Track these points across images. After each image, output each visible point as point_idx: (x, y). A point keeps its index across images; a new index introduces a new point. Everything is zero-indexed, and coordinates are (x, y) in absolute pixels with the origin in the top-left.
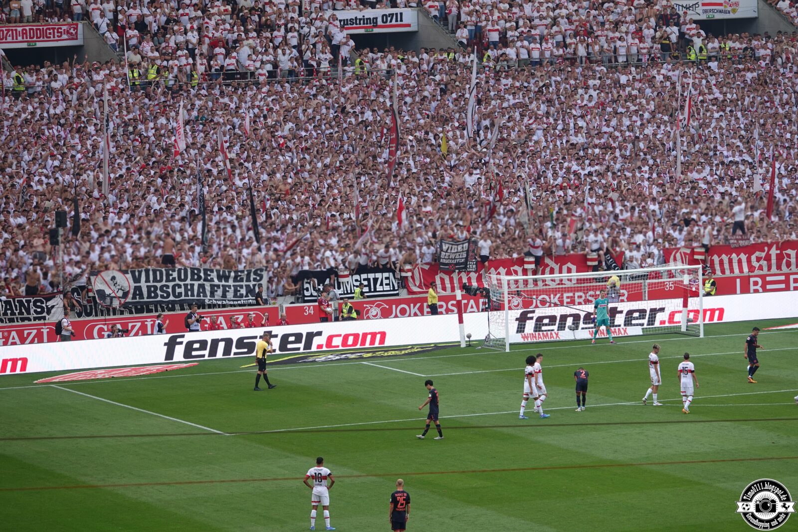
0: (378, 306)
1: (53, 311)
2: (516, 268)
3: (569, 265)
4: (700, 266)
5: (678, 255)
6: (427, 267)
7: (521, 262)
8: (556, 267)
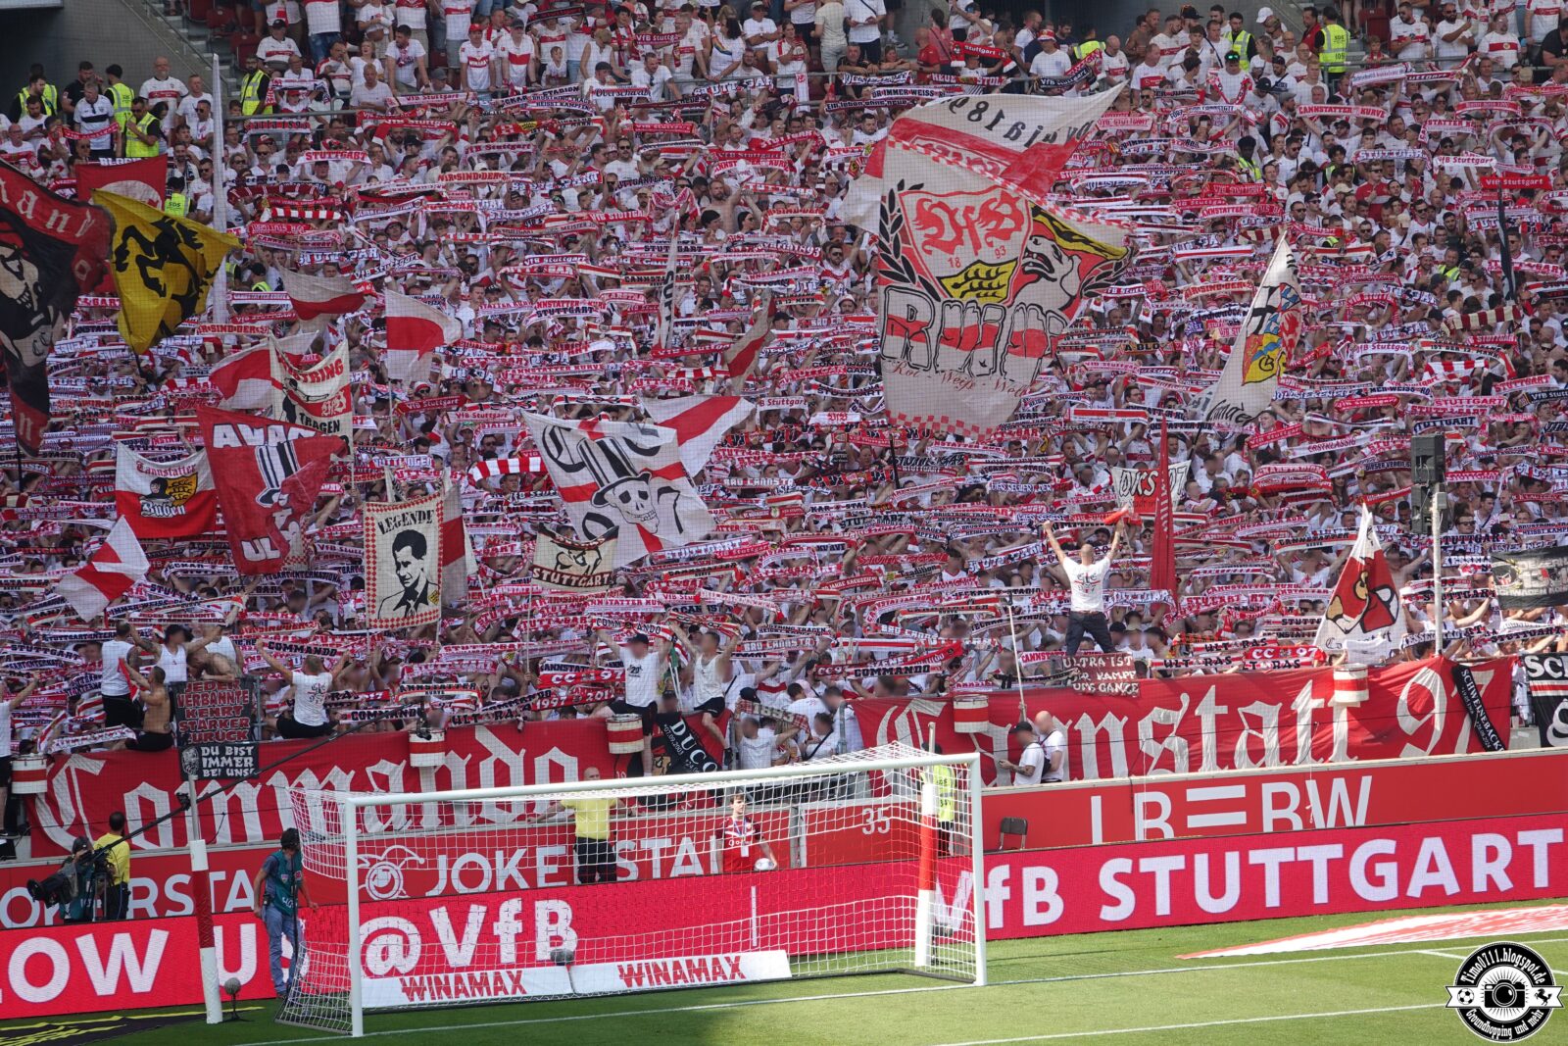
2: (385, 767)
3: (556, 754)
4: (976, 756)
5: (902, 723)
6: (95, 767)
7: (401, 750)
8: (515, 762)
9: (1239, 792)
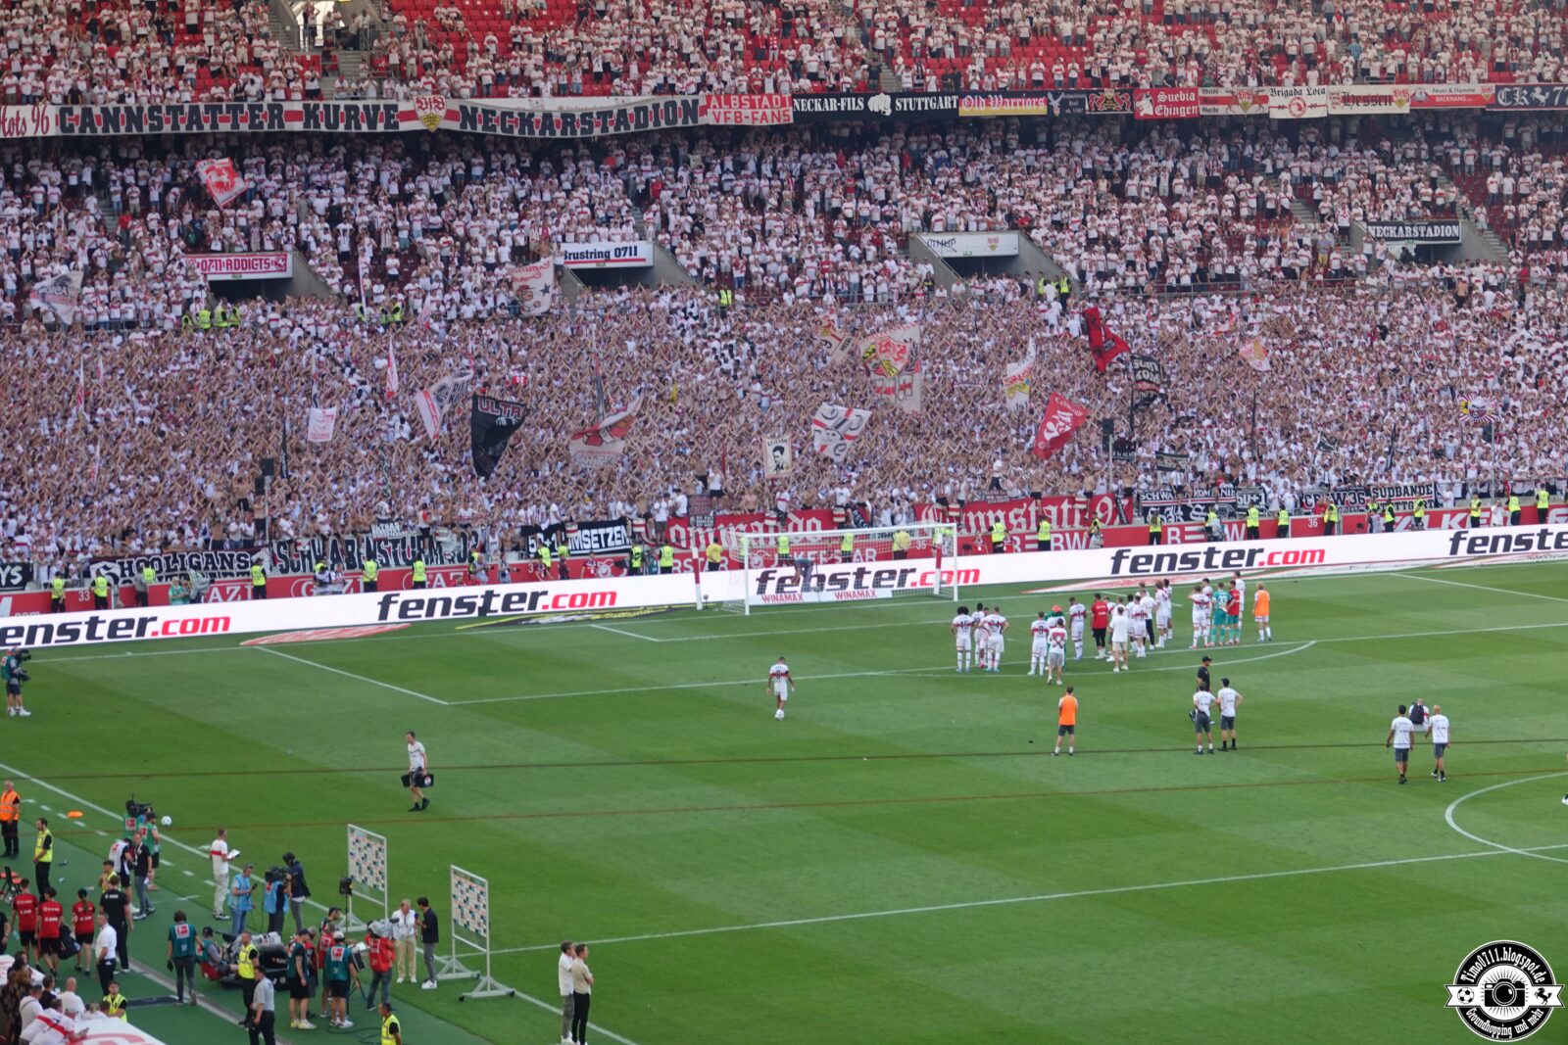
0: (609, 563)
2: (757, 525)
3: (814, 521)
4: (955, 524)
5: (931, 513)
7: (761, 517)
8: (800, 524)
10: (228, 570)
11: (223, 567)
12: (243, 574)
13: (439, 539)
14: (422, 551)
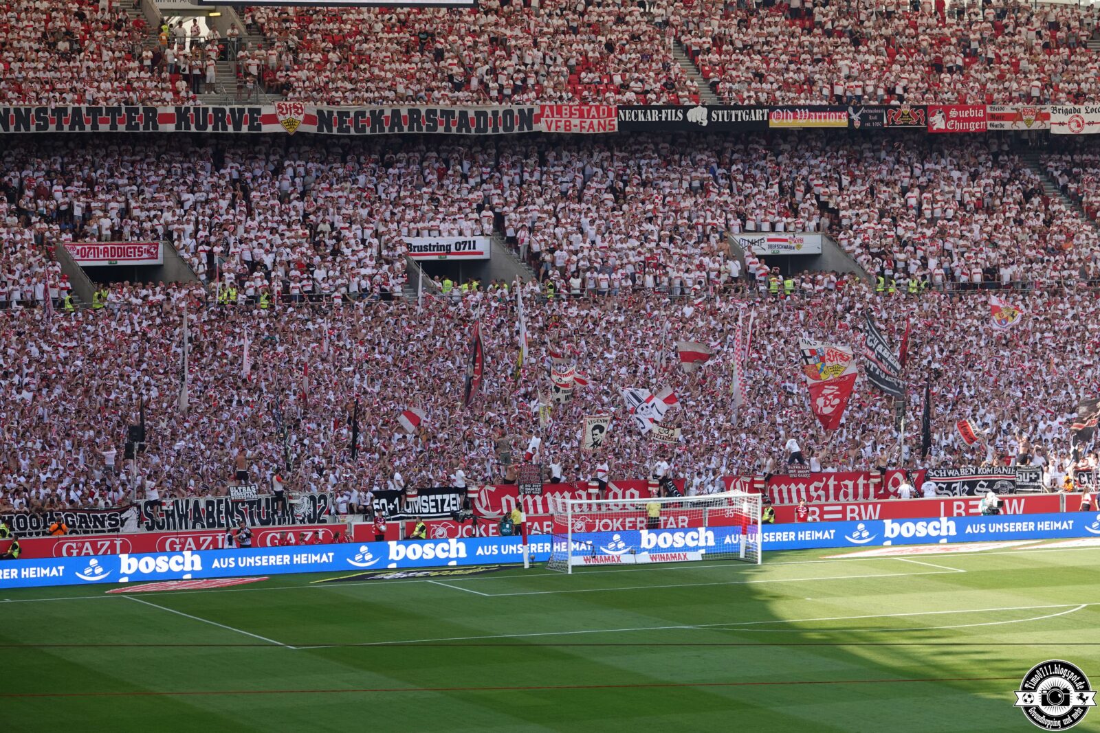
0: (445, 526)
1: (126, 523)
2: (580, 492)
3: (632, 490)
4: (760, 494)
5: (738, 484)
6: (493, 489)
7: (585, 486)
8: (620, 492)
9: (840, 508)
10: (100, 528)
11: (95, 526)
12: (113, 531)
13: (292, 501)
14: (275, 512)
